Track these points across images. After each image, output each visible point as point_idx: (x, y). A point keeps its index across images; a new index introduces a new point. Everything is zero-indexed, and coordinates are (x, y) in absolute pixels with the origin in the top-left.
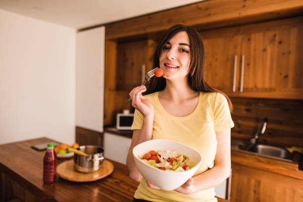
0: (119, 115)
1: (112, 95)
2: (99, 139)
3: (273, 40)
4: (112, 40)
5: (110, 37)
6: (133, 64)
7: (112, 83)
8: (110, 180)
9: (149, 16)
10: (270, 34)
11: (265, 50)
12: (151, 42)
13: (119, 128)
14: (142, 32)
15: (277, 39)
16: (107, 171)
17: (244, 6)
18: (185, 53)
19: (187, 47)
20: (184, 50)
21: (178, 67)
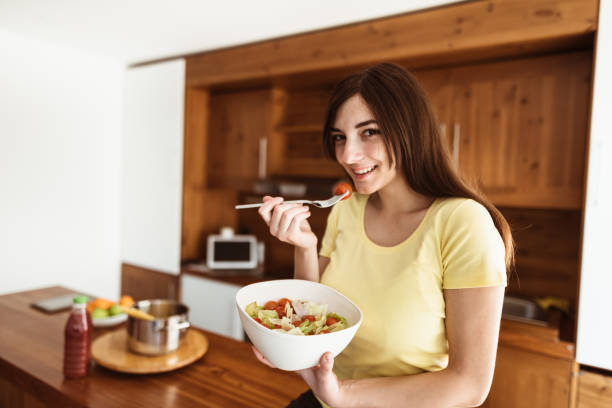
0: (212, 240)
1: (199, 199)
2: (171, 288)
3: (510, 97)
4: (200, 88)
5: (196, 81)
6: (241, 137)
7: (199, 176)
8: (202, 369)
9: (277, 43)
10: (505, 85)
11: (496, 115)
12: (277, 94)
13: (212, 264)
14: (260, 74)
15: (519, 94)
17: (458, 32)
18: (374, 137)
19: (373, 126)
20: (372, 132)
21: (376, 167)
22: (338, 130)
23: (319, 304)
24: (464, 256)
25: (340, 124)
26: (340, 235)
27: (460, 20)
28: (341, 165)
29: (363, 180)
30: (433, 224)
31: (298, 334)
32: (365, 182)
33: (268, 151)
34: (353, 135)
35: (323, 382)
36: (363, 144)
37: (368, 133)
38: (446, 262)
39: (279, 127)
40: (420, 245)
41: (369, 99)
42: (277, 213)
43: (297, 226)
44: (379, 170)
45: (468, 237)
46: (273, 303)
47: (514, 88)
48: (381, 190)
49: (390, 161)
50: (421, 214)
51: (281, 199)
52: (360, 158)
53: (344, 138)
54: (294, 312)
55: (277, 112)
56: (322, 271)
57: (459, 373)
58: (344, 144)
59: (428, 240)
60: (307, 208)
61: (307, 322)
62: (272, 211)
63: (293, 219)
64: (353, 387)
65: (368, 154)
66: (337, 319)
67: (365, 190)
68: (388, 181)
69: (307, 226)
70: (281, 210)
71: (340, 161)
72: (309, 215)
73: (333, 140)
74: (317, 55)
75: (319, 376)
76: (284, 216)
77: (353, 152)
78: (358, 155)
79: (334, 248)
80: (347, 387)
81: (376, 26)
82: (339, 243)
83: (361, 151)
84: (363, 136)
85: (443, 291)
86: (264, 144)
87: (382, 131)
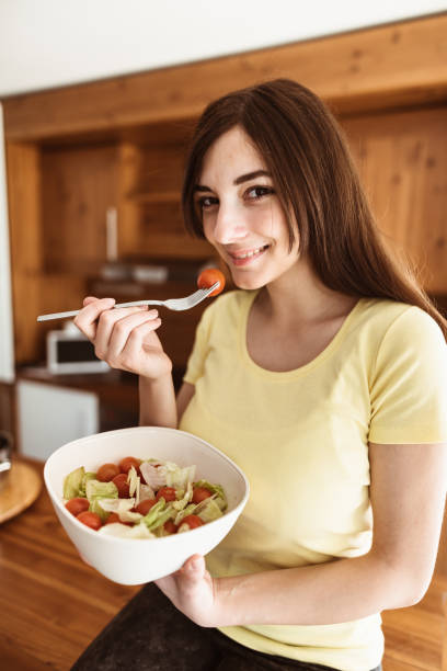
0: (53, 339)
1: (33, 287)
3: (414, 156)
4: (26, 143)
5: (18, 133)
6: (83, 209)
7: (32, 256)
9: (122, 82)
10: (408, 142)
11: (396, 180)
12: (127, 151)
13: (54, 367)
14: (101, 123)
15: (425, 154)
16: (22, 495)
17: (354, 70)
18: (265, 199)
19: (263, 181)
20: (261, 191)
21: (266, 247)
22: (207, 189)
23: (182, 466)
24: (408, 396)
25: (209, 178)
26: (211, 355)
27: (357, 54)
28: (211, 246)
29: (244, 267)
30: (355, 343)
31: (143, 537)
32: (247, 271)
33: (117, 227)
34: (230, 197)
35: (189, 597)
36: (246, 211)
37: (253, 194)
38: (378, 405)
39: (131, 195)
40: (336, 376)
41: (255, 134)
42: (105, 323)
43: (138, 344)
44: (272, 253)
45: (413, 369)
46: (111, 467)
47: (418, 148)
48: (271, 284)
49: (291, 239)
50: (335, 325)
51: (111, 301)
52: (242, 235)
53: (216, 201)
54: (143, 482)
55: (127, 176)
56: (181, 412)
57: (390, 563)
58: (216, 211)
59: (348, 368)
60: (155, 314)
61: (162, 502)
62: (97, 321)
63: (132, 334)
64: (235, 592)
65: (255, 228)
66: (210, 491)
67: (247, 283)
68: (284, 269)
69: (156, 343)
70: (110, 319)
71: (211, 238)
72: (158, 324)
73: (198, 205)
74: (175, 98)
75: (183, 587)
76: (115, 329)
77: (232, 225)
78: (238, 229)
79: (202, 371)
80: (226, 593)
81: (251, 60)
82: (209, 365)
83: (243, 223)
84: (246, 198)
85: (368, 444)
86: (112, 218)
87: (279, 190)
